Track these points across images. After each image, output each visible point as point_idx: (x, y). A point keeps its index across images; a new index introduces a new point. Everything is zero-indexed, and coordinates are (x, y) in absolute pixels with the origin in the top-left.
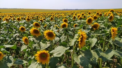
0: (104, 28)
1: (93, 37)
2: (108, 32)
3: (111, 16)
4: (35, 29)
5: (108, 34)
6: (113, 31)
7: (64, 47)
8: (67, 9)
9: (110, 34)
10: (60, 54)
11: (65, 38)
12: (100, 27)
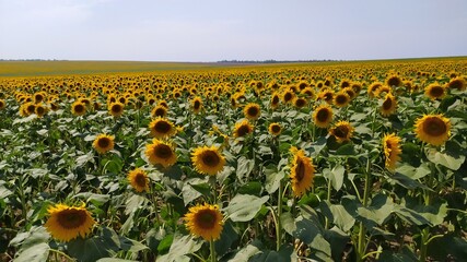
0: (368, 137)
1: (333, 165)
2: (375, 150)
3: (389, 99)
4: (161, 142)
5: (375, 153)
6: (389, 145)
7: (253, 196)
8: (235, 61)
9: (382, 155)
10: (246, 214)
11: (248, 165)
12: (355, 134)
